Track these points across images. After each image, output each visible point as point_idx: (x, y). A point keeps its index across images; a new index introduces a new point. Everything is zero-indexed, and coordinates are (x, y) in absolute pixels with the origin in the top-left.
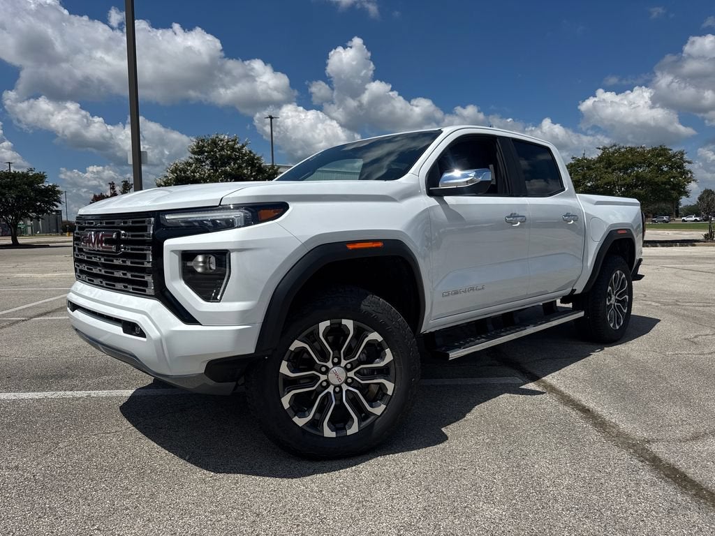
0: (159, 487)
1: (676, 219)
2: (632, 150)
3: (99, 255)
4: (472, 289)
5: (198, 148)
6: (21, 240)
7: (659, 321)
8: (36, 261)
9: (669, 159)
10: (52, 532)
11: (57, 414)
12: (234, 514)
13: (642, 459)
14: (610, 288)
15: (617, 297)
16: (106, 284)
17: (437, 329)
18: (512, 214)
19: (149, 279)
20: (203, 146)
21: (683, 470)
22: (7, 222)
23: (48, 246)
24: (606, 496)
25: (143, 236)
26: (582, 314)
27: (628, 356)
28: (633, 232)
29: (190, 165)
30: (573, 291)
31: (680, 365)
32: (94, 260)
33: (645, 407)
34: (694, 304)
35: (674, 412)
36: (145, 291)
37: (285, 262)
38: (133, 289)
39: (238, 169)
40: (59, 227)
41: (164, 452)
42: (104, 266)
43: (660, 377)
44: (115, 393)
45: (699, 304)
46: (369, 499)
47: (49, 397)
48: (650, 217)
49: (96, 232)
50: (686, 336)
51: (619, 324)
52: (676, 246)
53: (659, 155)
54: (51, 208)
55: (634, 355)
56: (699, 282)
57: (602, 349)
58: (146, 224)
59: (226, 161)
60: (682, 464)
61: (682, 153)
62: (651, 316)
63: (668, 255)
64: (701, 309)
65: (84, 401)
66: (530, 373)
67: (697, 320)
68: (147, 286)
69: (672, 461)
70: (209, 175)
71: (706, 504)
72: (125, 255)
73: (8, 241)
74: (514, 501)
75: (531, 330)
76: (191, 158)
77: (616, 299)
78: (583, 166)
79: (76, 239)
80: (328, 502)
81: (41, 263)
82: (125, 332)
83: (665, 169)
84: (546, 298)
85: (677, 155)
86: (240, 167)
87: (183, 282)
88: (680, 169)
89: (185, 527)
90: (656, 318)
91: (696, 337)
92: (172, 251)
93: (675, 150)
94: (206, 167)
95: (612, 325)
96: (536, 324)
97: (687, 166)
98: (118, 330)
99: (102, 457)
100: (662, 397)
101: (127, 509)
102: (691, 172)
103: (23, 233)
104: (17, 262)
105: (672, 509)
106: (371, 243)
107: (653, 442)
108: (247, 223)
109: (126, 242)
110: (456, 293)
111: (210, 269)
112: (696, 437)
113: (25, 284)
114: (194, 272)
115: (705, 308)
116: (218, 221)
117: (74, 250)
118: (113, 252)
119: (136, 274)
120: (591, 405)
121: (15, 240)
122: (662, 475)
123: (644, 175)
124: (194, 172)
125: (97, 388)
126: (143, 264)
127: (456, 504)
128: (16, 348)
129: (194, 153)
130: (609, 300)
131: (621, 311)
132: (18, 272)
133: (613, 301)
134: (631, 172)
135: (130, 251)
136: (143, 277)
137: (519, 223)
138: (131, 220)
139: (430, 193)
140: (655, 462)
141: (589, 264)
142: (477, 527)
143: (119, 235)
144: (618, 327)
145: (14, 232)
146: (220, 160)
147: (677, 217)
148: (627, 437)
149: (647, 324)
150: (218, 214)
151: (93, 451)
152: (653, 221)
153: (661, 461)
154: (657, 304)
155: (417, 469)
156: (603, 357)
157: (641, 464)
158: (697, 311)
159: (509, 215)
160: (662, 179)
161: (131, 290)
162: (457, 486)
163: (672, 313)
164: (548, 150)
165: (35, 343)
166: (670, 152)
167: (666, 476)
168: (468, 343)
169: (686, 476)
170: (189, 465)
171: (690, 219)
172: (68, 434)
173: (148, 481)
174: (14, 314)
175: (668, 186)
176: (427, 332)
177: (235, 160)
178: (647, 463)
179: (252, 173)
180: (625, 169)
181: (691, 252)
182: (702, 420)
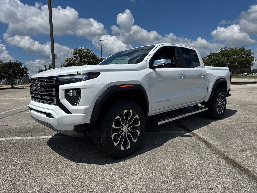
0: (59, 167)
1: (250, 74)
2: (232, 49)
3: (38, 91)
4: (166, 100)
5: (75, 52)
6: (15, 86)
7: (237, 111)
8: (20, 93)
9: (246, 53)
10: (24, 181)
11: (26, 144)
12: (83, 175)
13: (223, 158)
14: (218, 100)
15: (220, 103)
16: (41, 101)
17: (154, 114)
18: (180, 74)
19: (55, 99)
20: (77, 52)
21: (237, 161)
22: (10, 80)
23: (24, 88)
24: (208, 170)
25: (52, 84)
26: (207, 109)
27: (224, 123)
28: (226, 79)
29: (72, 58)
30: (204, 100)
31: (242, 126)
32: (37, 93)
33: (227, 141)
34: (251, 105)
35: (237, 142)
36: (53, 103)
37: (99, 93)
38: (50, 102)
39: (89, 59)
40: (28, 81)
41: (61, 156)
42: (40, 95)
43: (234, 130)
44: (45, 137)
45: (253, 105)
46: (128, 170)
47: (24, 139)
48: (240, 74)
49: (37, 84)
50: (246, 116)
51: (221, 112)
52: (249, 84)
53: (242, 51)
54: (24, 75)
55: (226, 123)
56: (255, 97)
57: (215, 121)
58: (53, 80)
59: (85, 57)
60: (236, 159)
61: (250, 50)
62: (235, 109)
63: (245, 87)
64: (253, 107)
65: (35, 140)
66: (188, 129)
67: (251, 111)
68: (54, 101)
69: (233, 158)
70: (79, 62)
71: (242, 172)
72: (47, 91)
73: (10, 86)
74: (176, 171)
75: (188, 114)
76: (73, 56)
77: (220, 104)
78: (214, 56)
79: (31, 86)
80: (114, 172)
81: (22, 94)
82: (47, 116)
83: (244, 56)
84: (195, 103)
85: (249, 51)
86: (90, 59)
87: (65, 100)
88: (250, 56)
89: (67, 179)
90: (237, 110)
91: (250, 116)
92: (62, 89)
93: (248, 49)
94: (78, 59)
95: (219, 113)
96: (190, 112)
97: (252, 55)
98: (45, 116)
99: (41, 158)
100: (233, 137)
101: (48, 174)
102: (254, 57)
103: (15, 84)
104: (13, 94)
105: (230, 174)
106: (129, 85)
107: (228, 152)
108: (86, 79)
109: (47, 87)
110: (160, 102)
111: (75, 95)
112: (243, 151)
113: (16, 101)
114: (70, 96)
115: (255, 106)
116: (77, 79)
117: (30, 90)
118: (43, 90)
119: (50, 97)
120: (208, 140)
121: (12, 86)
122: (229, 163)
123: (236, 59)
124: (74, 61)
125: (40, 136)
126: (52, 94)
127: (156, 172)
128: (13, 123)
129: (74, 54)
130: (218, 104)
131: (222, 108)
132: (14, 97)
133: (219, 104)
134: (231, 58)
135: (48, 90)
136: (53, 98)
137: (183, 77)
138: (48, 79)
139: (150, 68)
140: (227, 159)
141: (210, 91)
142: (162, 179)
143: (44, 84)
144: (221, 113)
145: (12, 83)
146: (83, 57)
147: (250, 73)
148: (219, 150)
149: (232, 112)
150: (77, 77)
151: (38, 156)
152: (241, 75)
153: (229, 158)
154: (238, 105)
155: (145, 161)
156: (215, 124)
157: (222, 159)
158: (252, 107)
159: (179, 74)
160: (243, 60)
161: (49, 103)
162: (157, 166)
163: (243, 108)
164: (194, 51)
165: (19, 121)
166: (246, 50)
167: (230, 163)
168: (165, 119)
169: (237, 163)
170: (69, 160)
171: (255, 74)
172: (30, 150)
173: (55, 165)
174: (12, 112)
175: (245, 62)
176: (151, 115)
177: (88, 56)
178: (224, 159)
179: (94, 61)
180: (229, 56)
181: (254, 86)
182: (246, 145)
